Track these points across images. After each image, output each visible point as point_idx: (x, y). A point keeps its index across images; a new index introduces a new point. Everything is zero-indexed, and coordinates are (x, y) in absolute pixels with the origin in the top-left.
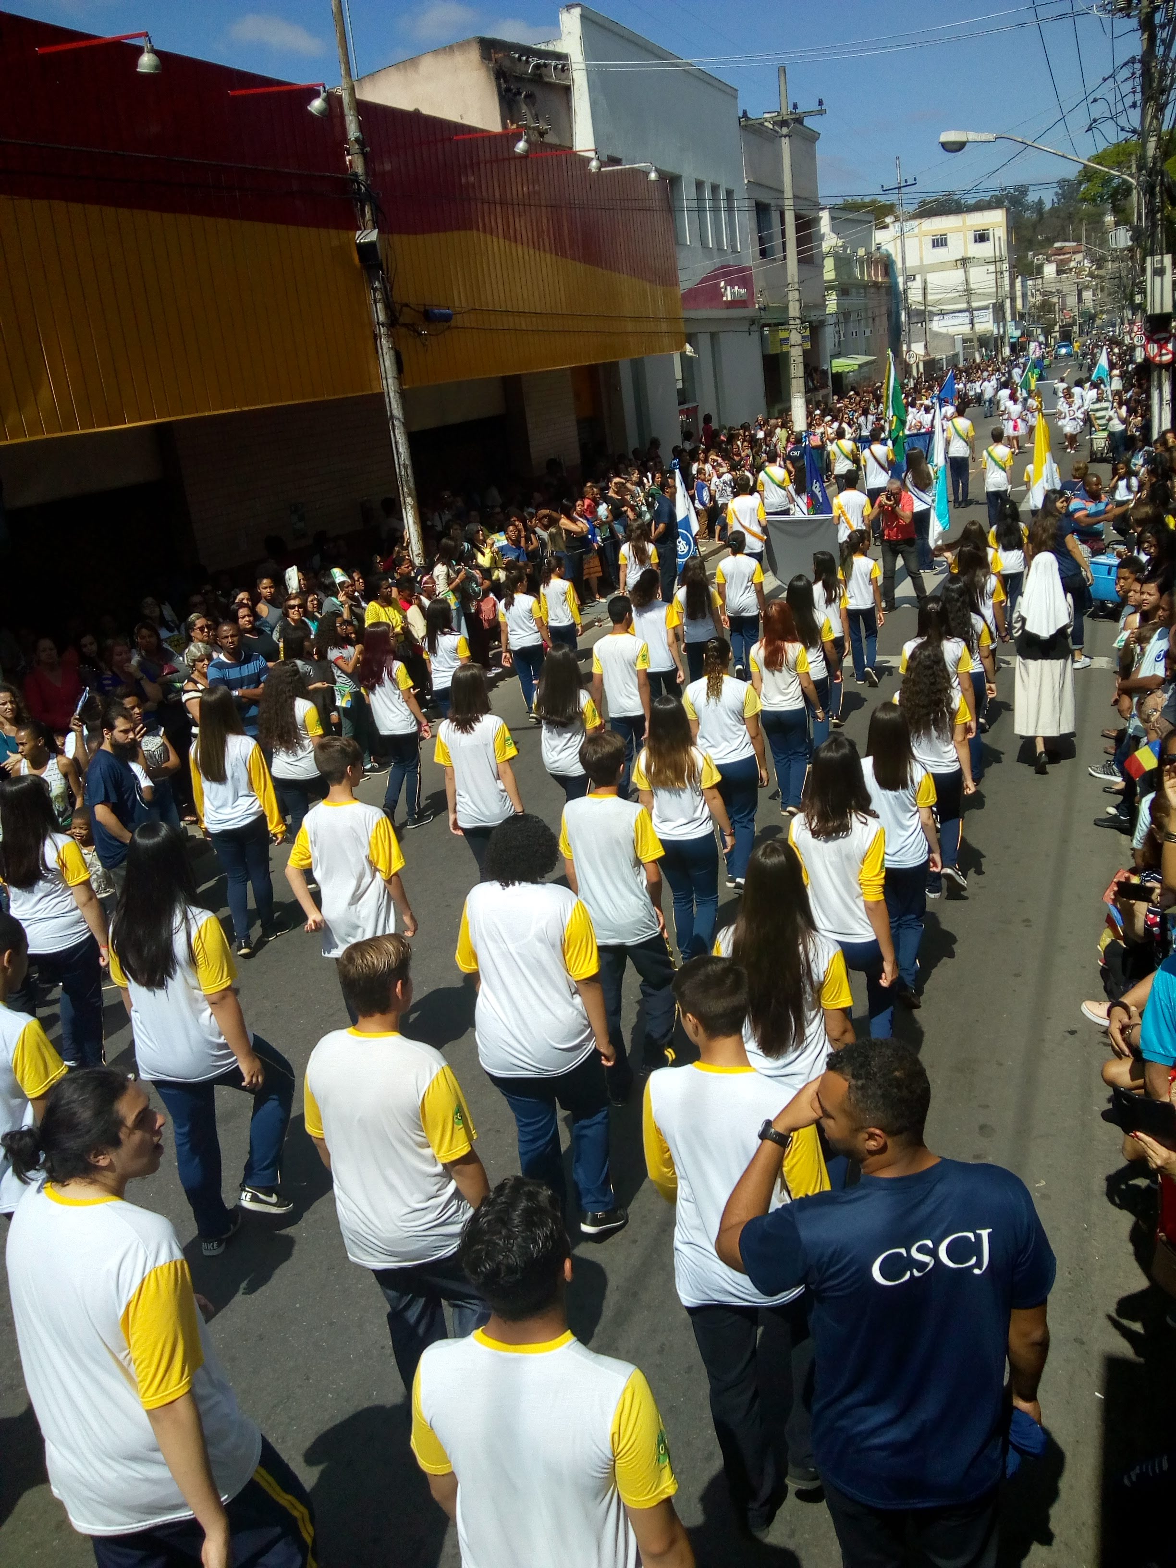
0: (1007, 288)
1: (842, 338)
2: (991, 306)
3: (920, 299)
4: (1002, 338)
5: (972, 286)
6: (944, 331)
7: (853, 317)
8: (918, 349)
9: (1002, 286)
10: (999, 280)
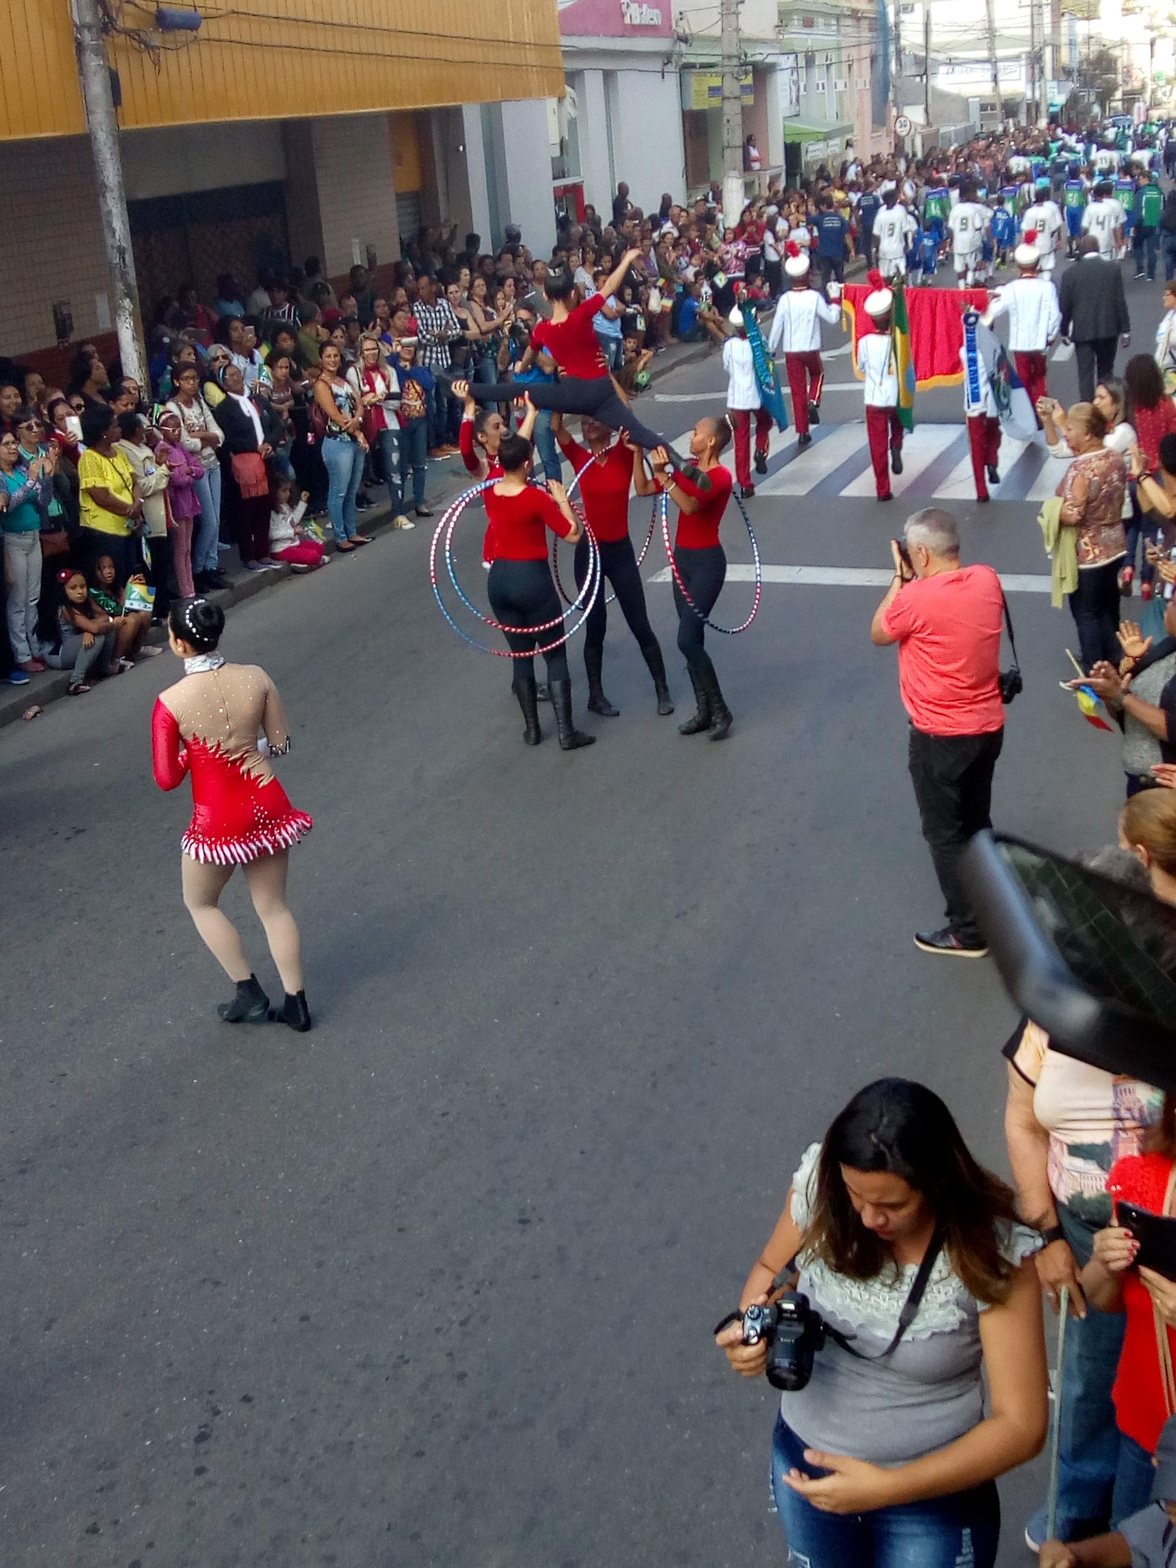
0: (1048, 30)
1: (802, 92)
2: (1024, 56)
3: (920, 40)
4: (1037, 106)
5: (997, 24)
6: (953, 90)
7: (819, 59)
8: (915, 114)
9: (1041, 25)
10: (1035, 17)
